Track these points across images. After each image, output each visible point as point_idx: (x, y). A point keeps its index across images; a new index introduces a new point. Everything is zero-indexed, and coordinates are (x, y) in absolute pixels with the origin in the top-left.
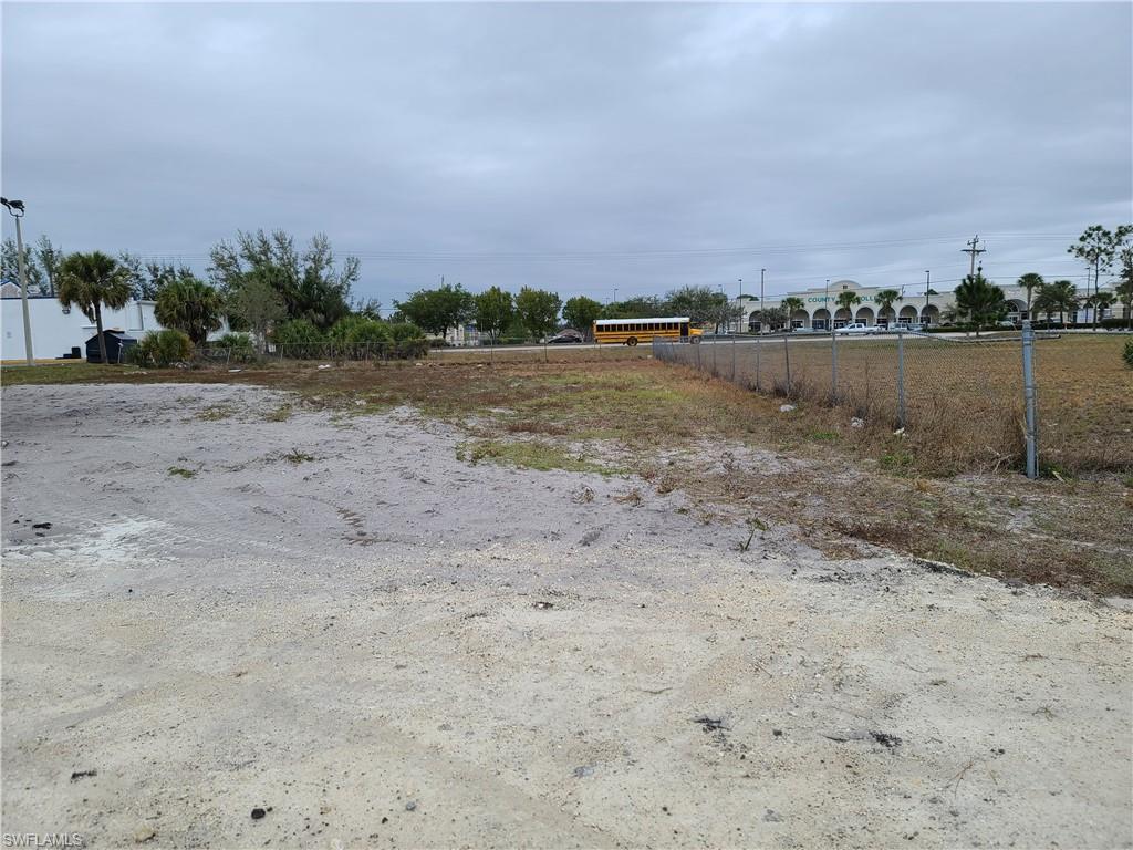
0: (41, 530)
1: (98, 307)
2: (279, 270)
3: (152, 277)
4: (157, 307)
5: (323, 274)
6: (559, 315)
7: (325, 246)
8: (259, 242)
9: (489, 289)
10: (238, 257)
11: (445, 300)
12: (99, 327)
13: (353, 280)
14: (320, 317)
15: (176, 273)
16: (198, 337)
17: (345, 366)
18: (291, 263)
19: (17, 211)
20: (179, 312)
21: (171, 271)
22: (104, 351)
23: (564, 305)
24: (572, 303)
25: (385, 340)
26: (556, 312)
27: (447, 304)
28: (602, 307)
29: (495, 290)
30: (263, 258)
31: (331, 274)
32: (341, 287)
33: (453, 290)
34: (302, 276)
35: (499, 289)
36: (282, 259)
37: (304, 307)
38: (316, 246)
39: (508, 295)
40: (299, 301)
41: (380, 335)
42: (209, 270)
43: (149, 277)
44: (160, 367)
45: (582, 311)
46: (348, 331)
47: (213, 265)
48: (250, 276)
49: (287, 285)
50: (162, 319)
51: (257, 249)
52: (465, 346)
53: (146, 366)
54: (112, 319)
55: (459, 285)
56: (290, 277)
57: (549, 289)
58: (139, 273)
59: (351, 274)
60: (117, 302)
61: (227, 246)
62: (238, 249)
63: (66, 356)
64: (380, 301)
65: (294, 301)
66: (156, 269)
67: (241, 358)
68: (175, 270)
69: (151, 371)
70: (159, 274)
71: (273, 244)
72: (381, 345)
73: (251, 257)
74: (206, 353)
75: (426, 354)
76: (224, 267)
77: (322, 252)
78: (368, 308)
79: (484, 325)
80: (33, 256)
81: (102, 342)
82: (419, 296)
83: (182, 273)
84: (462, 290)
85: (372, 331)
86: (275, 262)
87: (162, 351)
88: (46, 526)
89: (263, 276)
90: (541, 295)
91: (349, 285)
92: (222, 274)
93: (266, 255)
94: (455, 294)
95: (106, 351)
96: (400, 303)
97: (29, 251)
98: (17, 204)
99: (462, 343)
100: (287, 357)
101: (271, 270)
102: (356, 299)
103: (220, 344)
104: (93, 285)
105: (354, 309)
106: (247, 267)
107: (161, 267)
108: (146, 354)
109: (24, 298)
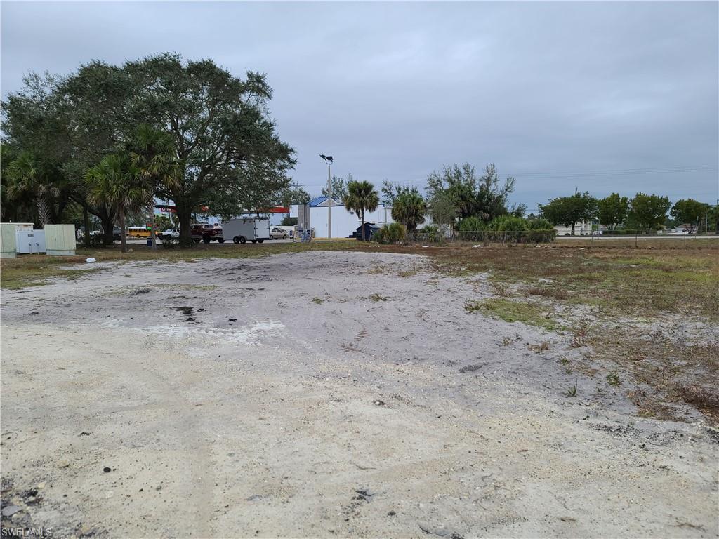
0: (232, 322)
1: (363, 211)
2: (464, 188)
3: (397, 194)
4: (393, 210)
5: (491, 188)
6: (668, 213)
7: (493, 171)
8: (455, 172)
9: (609, 195)
10: (442, 181)
11: (575, 204)
12: (363, 221)
13: (510, 192)
14: (487, 215)
15: (410, 191)
16: (411, 227)
17: (489, 246)
18: (472, 182)
19: (329, 162)
20: (403, 213)
21: (407, 190)
22: (364, 235)
23: (672, 206)
24: (680, 204)
25: (524, 230)
26: (665, 211)
27: (576, 207)
28: (711, 206)
29: (615, 197)
30: (456, 180)
31: (497, 189)
32: (501, 197)
33: (582, 196)
34: (478, 190)
35: (618, 195)
36: (467, 180)
37: (477, 209)
38: (488, 171)
39: (626, 199)
40: (475, 205)
41: (520, 227)
42: (426, 188)
43: (396, 193)
44: (388, 244)
45: (688, 210)
46: (501, 224)
47: (428, 186)
48: (447, 191)
49: (468, 196)
50: (394, 216)
51: (453, 175)
52: (591, 235)
53: (382, 242)
54: (369, 217)
55: (587, 193)
56: (470, 191)
57: (660, 194)
58: (392, 191)
59: (508, 189)
60: (372, 208)
61: (437, 175)
62: (443, 176)
63: (350, 236)
64: (527, 205)
65: (472, 206)
66: (400, 189)
67: (433, 239)
68: (409, 189)
69: (383, 246)
70: (401, 191)
71: (463, 171)
72: (520, 233)
73: (450, 180)
74: (415, 236)
75: (552, 240)
76: (434, 186)
77: (491, 175)
78: (518, 210)
79: (606, 220)
80: (344, 184)
81: (363, 230)
82: (557, 201)
83: (413, 191)
84: (588, 196)
85: (516, 224)
86: (463, 183)
87: (390, 235)
88: (234, 320)
89: (454, 191)
90: (653, 198)
91: (506, 195)
92: (433, 190)
93: (458, 178)
94: (583, 199)
95: (365, 234)
96: (543, 206)
97: (342, 181)
98: (330, 158)
99: (589, 233)
100: (463, 239)
101: (459, 187)
102: (511, 204)
103: (423, 231)
104: (361, 199)
105: (509, 211)
106: (447, 186)
107: (402, 188)
108: (382, 236)
109: (329, 206)
